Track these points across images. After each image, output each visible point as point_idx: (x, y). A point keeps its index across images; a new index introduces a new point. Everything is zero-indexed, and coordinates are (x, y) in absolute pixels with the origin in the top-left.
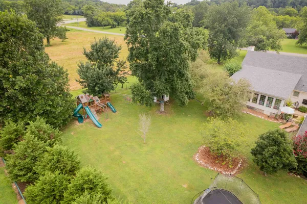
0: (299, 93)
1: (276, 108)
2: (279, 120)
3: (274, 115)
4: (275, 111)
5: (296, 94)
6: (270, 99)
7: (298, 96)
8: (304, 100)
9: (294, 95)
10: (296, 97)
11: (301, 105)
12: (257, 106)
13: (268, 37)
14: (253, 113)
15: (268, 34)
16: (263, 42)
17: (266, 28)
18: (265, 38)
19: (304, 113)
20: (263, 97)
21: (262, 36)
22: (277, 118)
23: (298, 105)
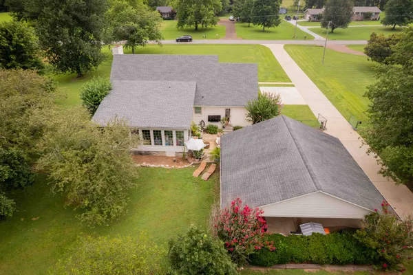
0: (200, 108)
1: (180, 143)
2: (190, 160)
3: (182, 155)
4: (180, 149)
5: (198, 110)
6: (169, 133)
7: (200, 112)
8: (209, 116)
9: (196, 112)
10: (199, 115)
11: (208, 124)
12: (153, 148)
13: (140, 23)
14: (151, 163)
15: (139, 18)
16: (137, 31)
17: (134, 10)
18: (136, 25)
19: (214, 135)
20: (157, 134)
21: (132, 23)
22: (187, 157)
23: (204, 124)
